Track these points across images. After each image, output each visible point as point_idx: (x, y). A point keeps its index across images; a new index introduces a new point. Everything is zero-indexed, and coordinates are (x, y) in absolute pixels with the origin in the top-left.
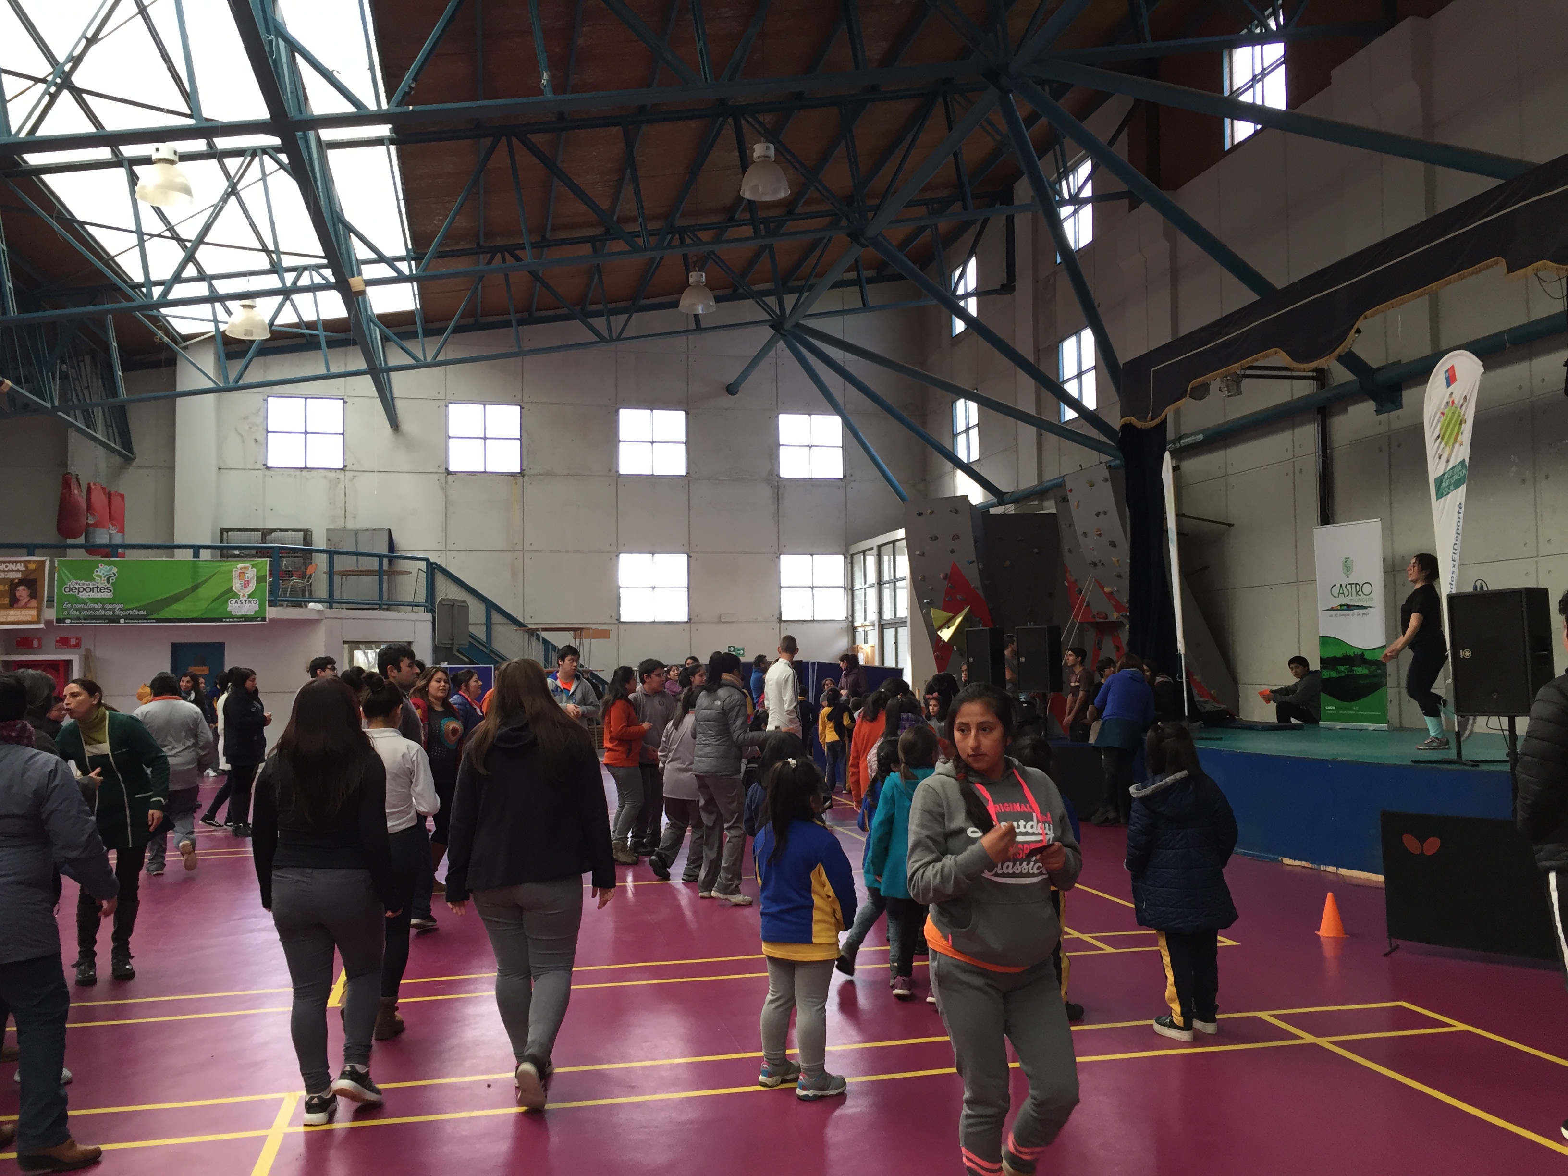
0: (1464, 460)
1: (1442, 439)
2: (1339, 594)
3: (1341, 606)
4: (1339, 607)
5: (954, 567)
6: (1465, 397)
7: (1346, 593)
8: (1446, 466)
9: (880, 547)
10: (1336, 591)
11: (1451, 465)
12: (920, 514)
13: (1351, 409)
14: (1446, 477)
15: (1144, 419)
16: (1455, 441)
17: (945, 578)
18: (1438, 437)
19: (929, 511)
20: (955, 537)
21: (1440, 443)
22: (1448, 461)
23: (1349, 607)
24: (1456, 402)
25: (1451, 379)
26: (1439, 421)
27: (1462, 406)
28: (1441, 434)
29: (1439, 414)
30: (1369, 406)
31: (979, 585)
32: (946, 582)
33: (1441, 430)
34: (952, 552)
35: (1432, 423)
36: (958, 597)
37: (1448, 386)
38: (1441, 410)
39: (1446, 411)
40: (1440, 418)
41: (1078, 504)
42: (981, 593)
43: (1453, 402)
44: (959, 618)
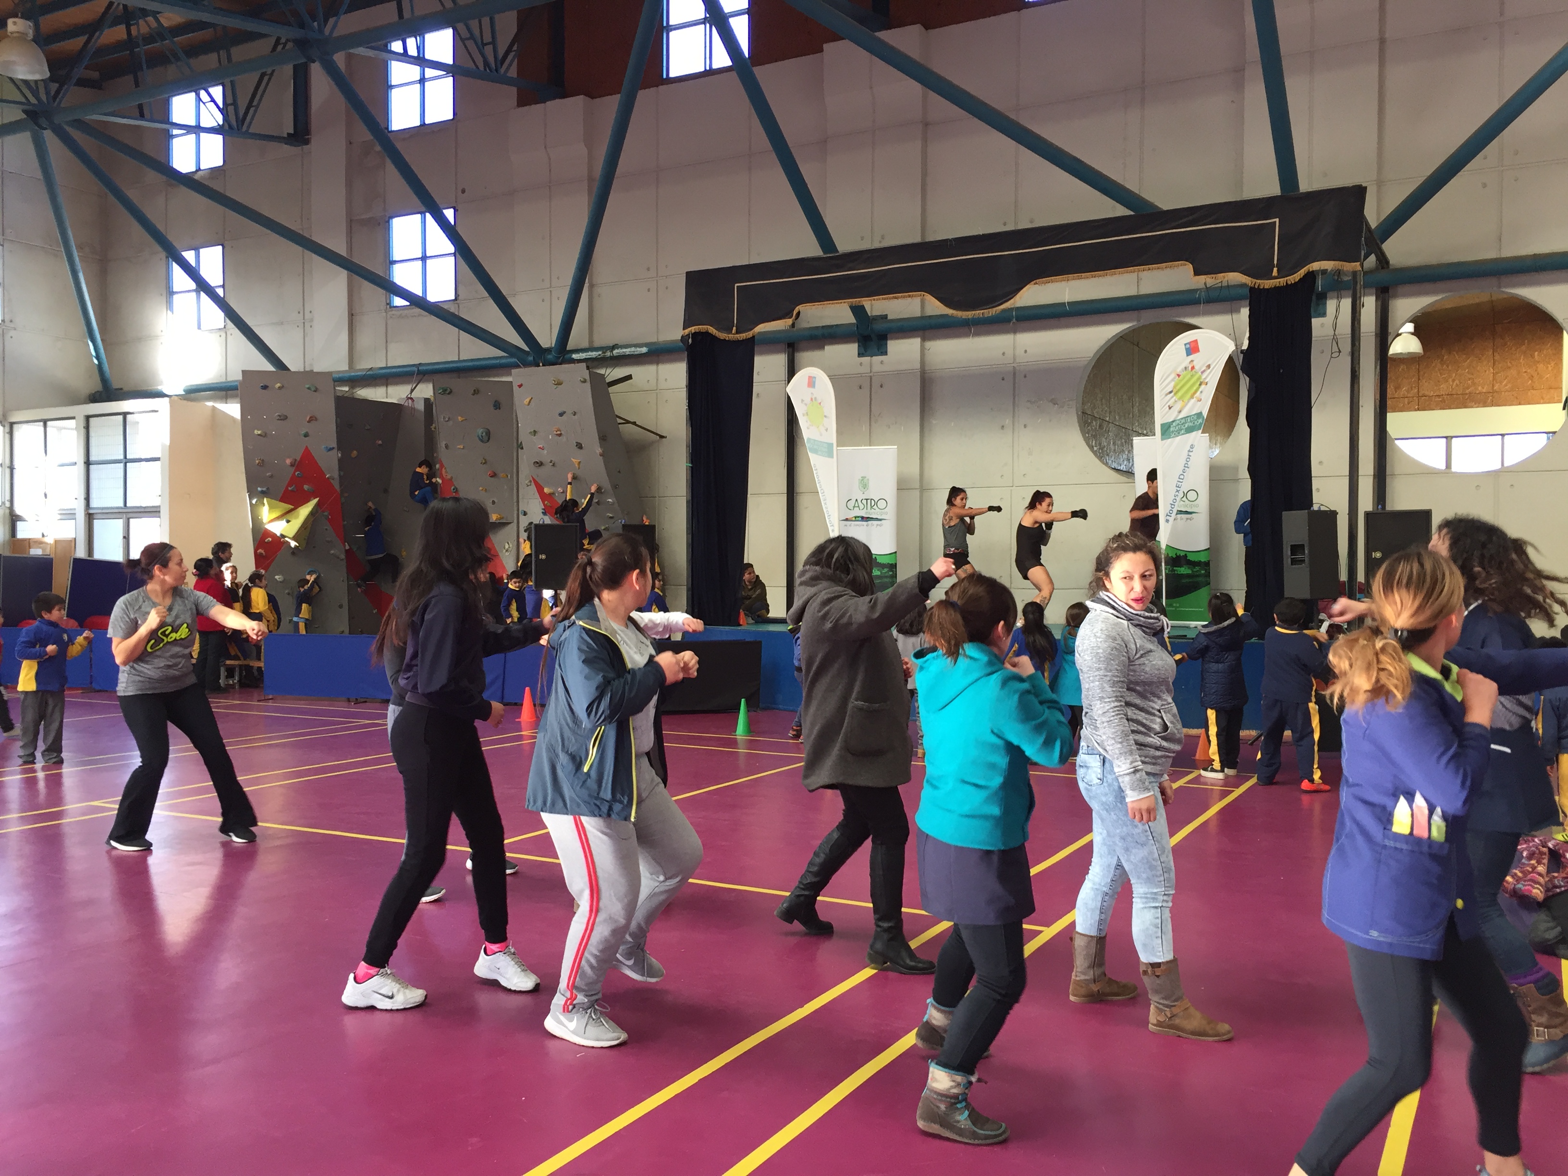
0: (1201, 413)
1: (1175, 394)
2: (854, 507)
3: (855, 517)
4: (854, 519)
5: (307, 454)
6: (1209, 366)
7: (862, 506)
8: (1177, 416)
9: (88, 418)
10: (851, 504)
11: (1181, 416)
12: (265, 387)
13: (828, 348)
14: (1174, 424)
15: (729, 331)
16: (1192, 397)
17: (292, 465)
18: (1171, 392)
19: (278, 385)
20: (312, 419)
21: (1173, 397)
22: (1180, 412)
23: (864, 519)
24: (1196, 368)
25: (1192, 348)
26: (1173, 380)
27: (1204, 371)
28: (1175, 391)
29: (1173, 376)
30: (851, 349)
31: (336, 475)
32: (292, 469)
33: (1174, 387)
34: (306, 435)
35: (1165, 380)
36: (306, 487)
37: (1188, 354)
38: (1179, 370)
39: (1183, 374)
40: (1175, 378)
41: (530, 402)
42: (336, 485)
43: (1193, 368)
44: (304, 511)
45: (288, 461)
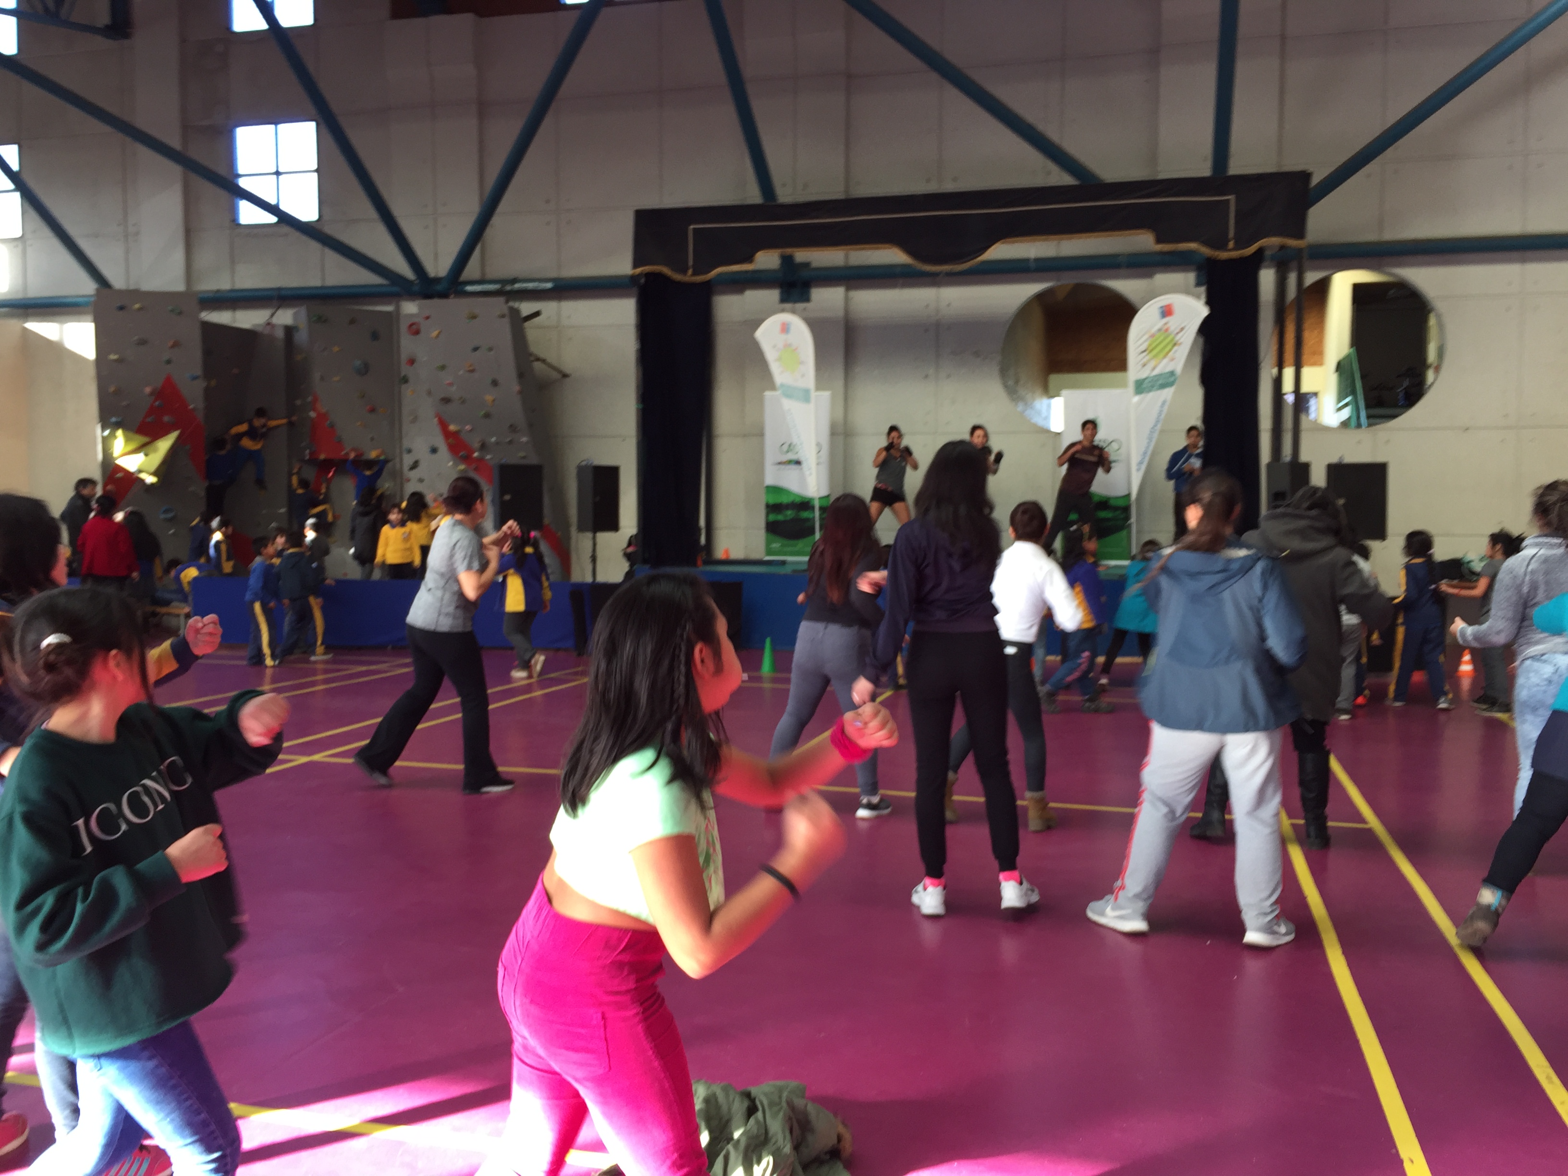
0: (1174, 370)
1: (1149, 353)
2: (788, 451)
3: (790, 461)
4: (787, 462)
5: (169, 383)
8: (1151, 373)
11: (1156, 372)
12: (122, 308)
15: (684, 271)
16: (1165, 357)
17: (152, 394)
18: (1144, 351)
19: (137, 306)
20: (176, 345)
21: (1146, 356)
22: (1153, 369)
24: (1171, 329)
26: (1146, 341)
27: (1178, 332)
28: (1149, 350)
29: (1146, 337)
30: (773, 295)
31: (201, 406)
32: (152, 399)
34: (169, 362)
36: (166, 418)
39: (1157, 334)
40: (1149, 338)
41: (438, 335)
42: (201, 417)
43: (1167, 330)
44: (164, 445)
45: (148, 390)
